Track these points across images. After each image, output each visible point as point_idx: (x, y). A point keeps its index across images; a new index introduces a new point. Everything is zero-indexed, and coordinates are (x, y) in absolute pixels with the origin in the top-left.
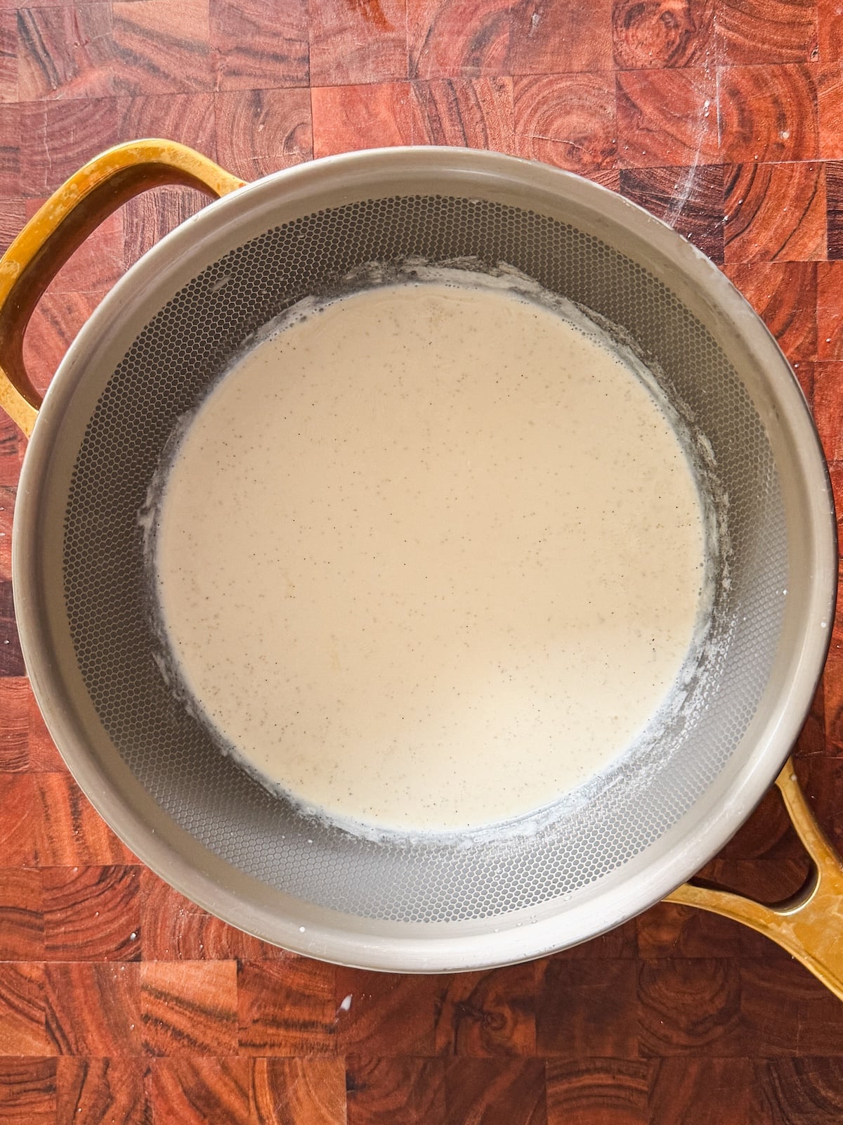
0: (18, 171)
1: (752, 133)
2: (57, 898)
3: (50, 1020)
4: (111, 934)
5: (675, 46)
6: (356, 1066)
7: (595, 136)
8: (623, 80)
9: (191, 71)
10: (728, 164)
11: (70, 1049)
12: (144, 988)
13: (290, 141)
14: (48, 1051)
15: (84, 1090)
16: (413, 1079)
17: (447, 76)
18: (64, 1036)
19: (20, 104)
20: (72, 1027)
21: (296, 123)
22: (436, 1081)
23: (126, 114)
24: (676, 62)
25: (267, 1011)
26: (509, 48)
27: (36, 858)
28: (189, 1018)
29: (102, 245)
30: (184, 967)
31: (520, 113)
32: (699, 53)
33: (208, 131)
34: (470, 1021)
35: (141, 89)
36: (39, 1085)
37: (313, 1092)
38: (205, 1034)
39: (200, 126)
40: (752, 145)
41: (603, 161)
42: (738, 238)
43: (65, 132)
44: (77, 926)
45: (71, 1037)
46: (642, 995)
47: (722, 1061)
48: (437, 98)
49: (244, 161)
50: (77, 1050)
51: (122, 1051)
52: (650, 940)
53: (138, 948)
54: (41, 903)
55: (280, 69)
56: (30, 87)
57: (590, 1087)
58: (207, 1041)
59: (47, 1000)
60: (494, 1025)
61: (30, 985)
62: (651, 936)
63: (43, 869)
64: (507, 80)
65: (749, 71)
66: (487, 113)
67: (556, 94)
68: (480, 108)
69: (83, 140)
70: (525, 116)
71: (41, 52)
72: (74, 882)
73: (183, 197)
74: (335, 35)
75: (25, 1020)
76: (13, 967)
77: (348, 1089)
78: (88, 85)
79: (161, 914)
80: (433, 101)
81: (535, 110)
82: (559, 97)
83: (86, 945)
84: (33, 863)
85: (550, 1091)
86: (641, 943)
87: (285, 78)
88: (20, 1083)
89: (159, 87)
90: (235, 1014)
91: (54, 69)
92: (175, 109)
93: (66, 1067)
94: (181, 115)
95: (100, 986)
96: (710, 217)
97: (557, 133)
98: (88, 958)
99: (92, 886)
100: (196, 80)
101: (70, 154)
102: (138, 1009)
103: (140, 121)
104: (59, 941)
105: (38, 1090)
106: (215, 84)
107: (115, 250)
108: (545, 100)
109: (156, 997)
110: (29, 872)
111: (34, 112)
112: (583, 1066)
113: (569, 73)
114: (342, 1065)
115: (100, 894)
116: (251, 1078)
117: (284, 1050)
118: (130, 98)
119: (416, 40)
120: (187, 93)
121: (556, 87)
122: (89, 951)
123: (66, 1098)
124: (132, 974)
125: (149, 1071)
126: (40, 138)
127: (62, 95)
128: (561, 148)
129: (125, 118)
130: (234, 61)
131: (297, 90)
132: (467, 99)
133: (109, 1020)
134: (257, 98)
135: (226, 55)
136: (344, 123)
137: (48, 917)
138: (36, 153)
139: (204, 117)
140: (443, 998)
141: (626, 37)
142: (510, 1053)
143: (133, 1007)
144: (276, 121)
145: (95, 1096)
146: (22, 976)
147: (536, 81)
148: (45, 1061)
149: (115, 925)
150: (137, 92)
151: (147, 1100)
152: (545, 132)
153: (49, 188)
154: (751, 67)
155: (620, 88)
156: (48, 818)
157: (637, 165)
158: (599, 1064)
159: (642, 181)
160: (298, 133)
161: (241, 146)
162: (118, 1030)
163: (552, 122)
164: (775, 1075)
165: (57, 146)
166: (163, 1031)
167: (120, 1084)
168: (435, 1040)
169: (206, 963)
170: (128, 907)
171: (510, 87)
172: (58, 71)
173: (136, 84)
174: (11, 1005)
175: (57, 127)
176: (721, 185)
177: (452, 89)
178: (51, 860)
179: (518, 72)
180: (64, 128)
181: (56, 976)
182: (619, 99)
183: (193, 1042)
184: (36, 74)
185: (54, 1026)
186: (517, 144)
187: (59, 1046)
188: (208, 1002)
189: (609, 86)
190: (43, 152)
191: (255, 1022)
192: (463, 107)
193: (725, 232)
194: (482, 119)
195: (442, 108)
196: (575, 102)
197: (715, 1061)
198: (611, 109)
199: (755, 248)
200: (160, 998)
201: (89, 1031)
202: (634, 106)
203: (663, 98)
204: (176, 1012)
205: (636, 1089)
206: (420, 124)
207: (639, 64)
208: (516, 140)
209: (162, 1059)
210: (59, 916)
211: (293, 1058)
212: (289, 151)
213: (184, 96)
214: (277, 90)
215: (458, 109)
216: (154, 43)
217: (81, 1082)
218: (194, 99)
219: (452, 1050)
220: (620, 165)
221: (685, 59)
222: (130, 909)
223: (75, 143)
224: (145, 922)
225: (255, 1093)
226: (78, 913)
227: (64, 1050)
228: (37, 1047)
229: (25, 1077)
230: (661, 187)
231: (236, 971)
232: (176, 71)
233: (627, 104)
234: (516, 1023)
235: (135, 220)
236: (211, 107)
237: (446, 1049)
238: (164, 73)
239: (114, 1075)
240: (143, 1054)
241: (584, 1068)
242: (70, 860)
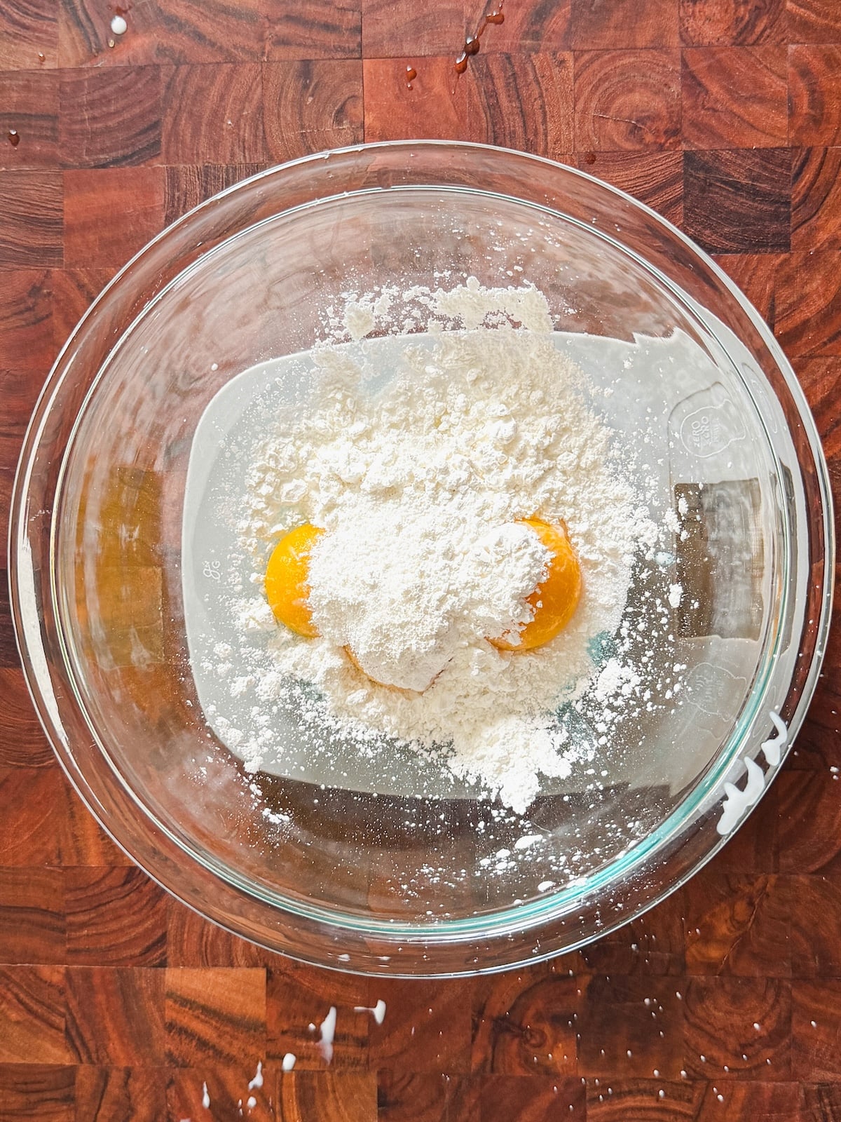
0: (56, 139)
1: (822, 115)
2: (81, 899)
3: (70, 1026)
4: (135, 938)
5: (744, 22)
6: (388, 1082)
7: (658, 115)
8: (688, 58)
9: (239, 40)
10: (799, 147)
11: (90, 1057)
12: (170, 995)
13: (340, 115)
14: (67, 1059)
15: (104, 1100)
16: (447, 1096)
17: (505, 50)
18: (84, 1044)
19: (60, 70)
20: (93, 1034)
21: (347, 96)
22: (471, 1100)
23: (170, 84)
24: (745, 40)
25: (296, 1023)
26: (571, 22)
27: (59, 856)
28: (216, 1027)
29: (142, 220)
30: (211, 974)
31: (581, 91)
32: (768, 31)
33: (255, 102)
34: (508, 1037)
35: (185, 57)
36: (56, 1094)
37: (342, 1108)
38: (231, 1044)
39: (247, 98)
40: (823, 127)
41: (666, 141)
42: (806, 225)
43: (106, 100)
44: (101, 929)
45: (91, 1045)
46: (689, 1013)
47: (770, 1085)
48: (494, 72)
49: (291, 135)
50: (98, 1059)
51: (144, 1060)
52: (699, 958)
53: (164, 953)
54: (63, 904)
55: (332, 39)
56: (70, 53)
57: (633, 1109)
58: (234, 1051)
59: (67, 1006)
60: (533, 1042)
61: (51, 989)
62: (699, 953)
63: (66, 868)
64: (568, 56)
65: (821, 50)
66: (547, 90)
67: (618, 71)
68: (539, 83)
69: (124, 109)
70: (586, 94)
71: (82, 17)
72: (98, 883)
73: (227, 170)
74: (389, 5)
75: (44, 1027)
76: (32, 971)
77: (380, 1105)
78: (131, 53)
79: (188, 918)
80: (489, 76)
81: (596, 87)
82: (622, 74)
83: (109, 949)
84: (56, 862)
85: (589, 1113)
86: (689, 959)
87: (336, 49)
88: (38, 1091)
89: (205, 56)
90: (264, 1025)
91: (96, 35)
92: (220, 78)
93: (86, 1077)
94: (227, 87)
95: (123, 993)
96: (777, 202)
97: (619, 111)
98: (111, 963)
99: (117, 887)
100: (243, 49)
101: (110, 123)
102: (162, 1017)
103: (183, 91)
104: (82, 945)
105: (56, 1100)
106: (263, 54)
107: (155, 225)
108: (607, 77)
109: (182, 1005)
110: (52, 871)
111: (75, 79)
112: (625, 1088)
113: (632, 49)
114: (373, 1080)
115: (123, 898)
116: (278, 1092)
117: (313, 1063)
118: (174, 67)
119: (474, 11)
120: (233, 63)
121: (619, 63)
122: (112, 956)
123: (85, 1108)
124: (157, 982)
125: (172, 1082)
126: (80, 106)
127: (102, 63)
128: (623, 127)
129: (168, 88)
130: (282, 29)
131: (348, 61)
132: (526, 74)
133: (132, 1027)
134: (306, 69)
135: (275, 23)
136: (397, 98)
137: (70, 919)
138: (75, 122)
139: (250, 88)
140: (481, 1013)
141: (693, 12)
142: (549, 1072)
143: (157, 1015)
144: (326, 93)
145: (115, 1107)
146: (41, 980)
147: (598, 56)
148: (63, 1069)
149: (140, 929)
150: (182, 60)
151: (169, 1113)
152: (606, 110)
153: (87, 158)
154: (823, 47)
155: (685, 64)
156: (72, 816)
157: (703, 147)
158: (642, 1086)
159: (706, 163)
160: (349, 106)
161: (289, 118)
162: (140, 1039)
163: (614, 99)
164: (826, 1101)
165: (96, 115)
166: (187, 1041)
167: (141, 1095)
168: (471, 1057)
169: (234, 970)
170: (155, 909)
171: (571, 63)
172: (100, 36)
173: (182, 52)
174: (30, 1011)
175: (96, 95)
176: (789, 169)
177: (510, 63)
178: (75, 859)
179: (580, 46)
180: (104, 97)
181: (78, 981)
182: (683, 77)
183: (218, 1053)
184: (77, 39)
185: (74, 1033)
186: (577, 122)
187: (79, 1054)
188: (235, 1011)
189: (674, 63)
190: (83, 121)
191: (284, 1033)
192: (520, 81)
193: (792, 218)
194: (541, 96)
195: (500, 83)
196: (639, 79)
197: (764, 1084)
198: (675, 88)
199: (823, 236)
200: (185, 1006)
201: (109, 1039)
202: (700, 84)
203: (730, 77)
204: (202, 1021)
205: (680, 1113)
206: (476, 99)
207: (706, 41)
208: (576, 119)
209: (185, 1071)
210: (82, 918)
211: (323, 1072)
212: (339, 124)
213: (230, 65)
214: (328, 62)
215: (516, 85)
216: (201, 10)
217: (101, 1093)
218: (241, 69)
219: (488, 1067)
220: (684, 147)
221: (754, 37)
222: (156, 913)
223: (117, 112)
224: (171, 926)
225: (282, 1108)
226: (102, 915)
227: (84, 1058)
228: (56, 1055)
229: (43, 1086)
230: (727, 170)
231: (265, 979)
232: (223, 39)
233: (692, 82)
234: (556, 1042)
235: (177, 194)
236: (258, 78)
237: (483, 1066)
238: (210, 40)
239: (135, 1086)
240: (167, 1065)
241: (627, 1089)
242: (94, 860)
